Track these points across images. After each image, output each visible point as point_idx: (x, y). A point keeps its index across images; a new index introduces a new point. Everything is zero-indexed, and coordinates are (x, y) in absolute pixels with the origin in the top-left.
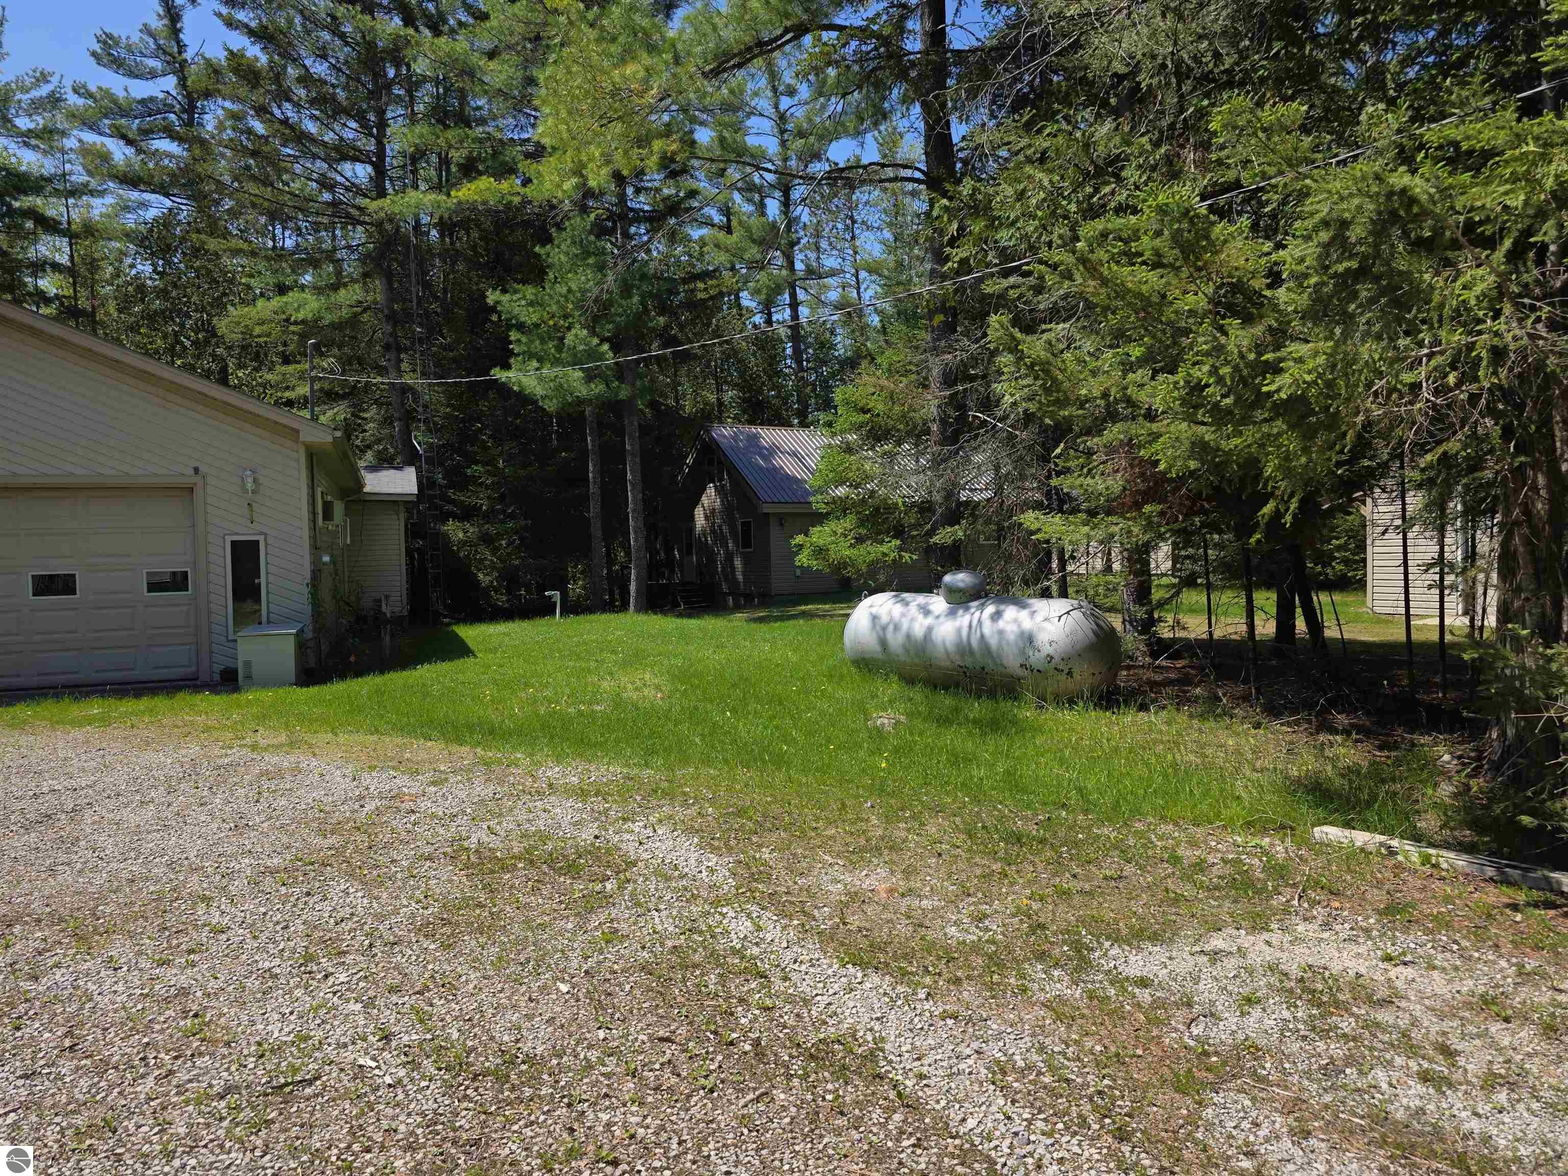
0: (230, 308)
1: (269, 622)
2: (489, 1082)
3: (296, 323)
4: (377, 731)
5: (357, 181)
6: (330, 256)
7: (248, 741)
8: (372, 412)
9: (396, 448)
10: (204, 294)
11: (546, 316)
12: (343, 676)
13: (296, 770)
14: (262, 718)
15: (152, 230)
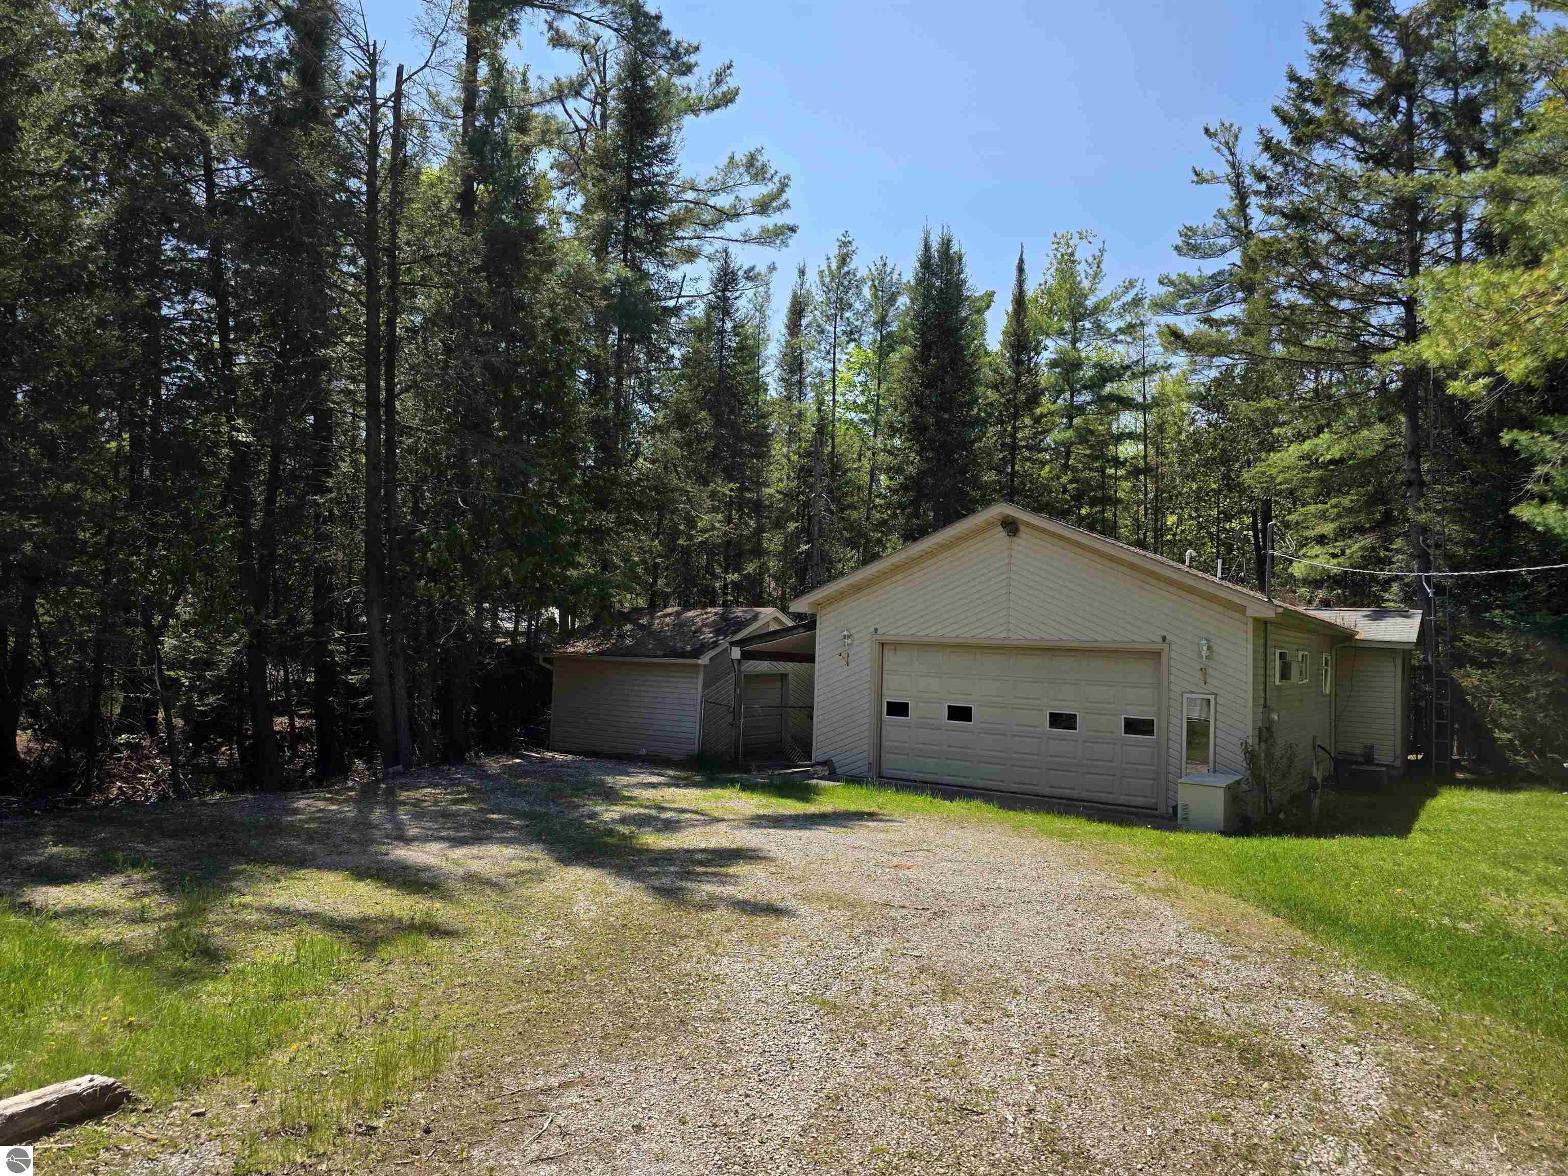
1: (1215, 771)
2: (1056, 1157)
4: (1241, 896)
7: (1141, 880)
15: (1210, 390)
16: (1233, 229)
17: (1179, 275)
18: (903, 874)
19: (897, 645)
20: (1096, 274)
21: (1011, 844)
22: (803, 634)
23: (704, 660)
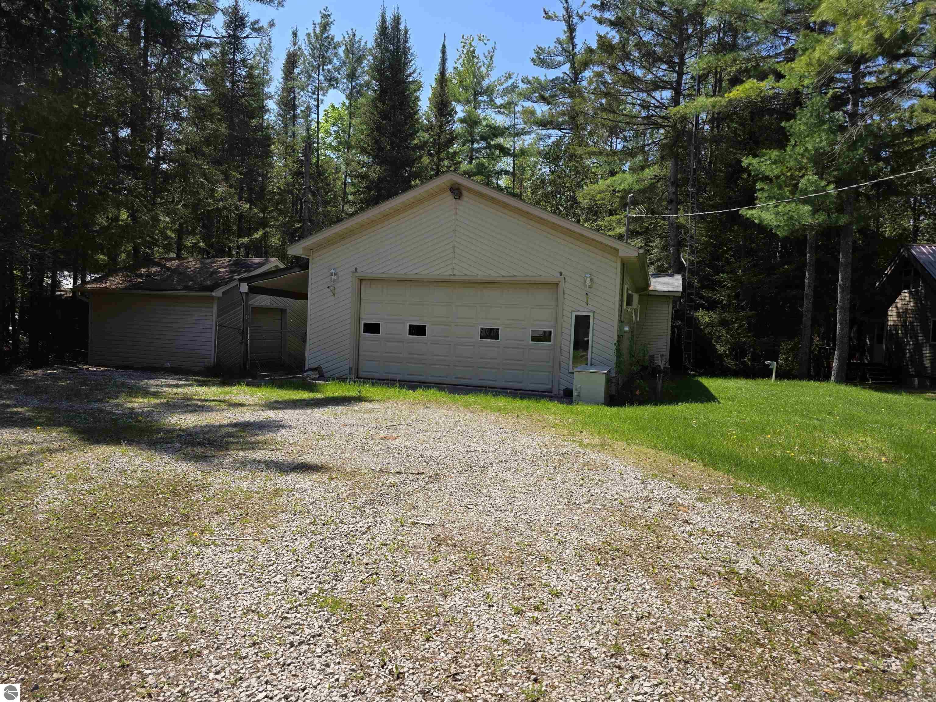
0: (585, 187)
1: (591, 364)
3: (618, 191)
4: (655, 447)
5: (663, 101)
6: (642, 150)
7: (577, 438)
8: (657, 242)
9: (669, 264)
10: (573, 180)
11: (785, 170)
12: (632, 403)
13: (605, 466)
14: (585, 424)
15: (551, 149)
16: (566, 51)
17: (534, 78)
18: (392, 444)
19: (372, 281)
20: (489, 65)
21: (467, 417)
22: (297, 273)
23: (218, 293)
